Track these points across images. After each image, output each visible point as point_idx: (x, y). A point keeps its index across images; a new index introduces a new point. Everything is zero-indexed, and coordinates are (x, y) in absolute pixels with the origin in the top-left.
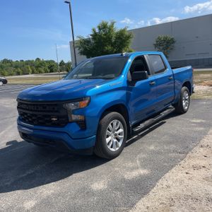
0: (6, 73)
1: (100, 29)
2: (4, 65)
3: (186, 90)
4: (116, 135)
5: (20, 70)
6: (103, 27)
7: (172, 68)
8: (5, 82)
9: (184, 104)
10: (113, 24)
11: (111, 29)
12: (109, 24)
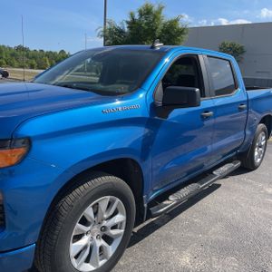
0: (16, 64)
1: (141, 15)
2: (18, 53)
3: (263, 130)
4: (104, 228)
5: (34, 62)
6: (147, 12)
7: (247, 89)
8: (5, 75)
9: (256, 154)
10: (161, 9)
11: (156, 16)
12: (155, 8)
